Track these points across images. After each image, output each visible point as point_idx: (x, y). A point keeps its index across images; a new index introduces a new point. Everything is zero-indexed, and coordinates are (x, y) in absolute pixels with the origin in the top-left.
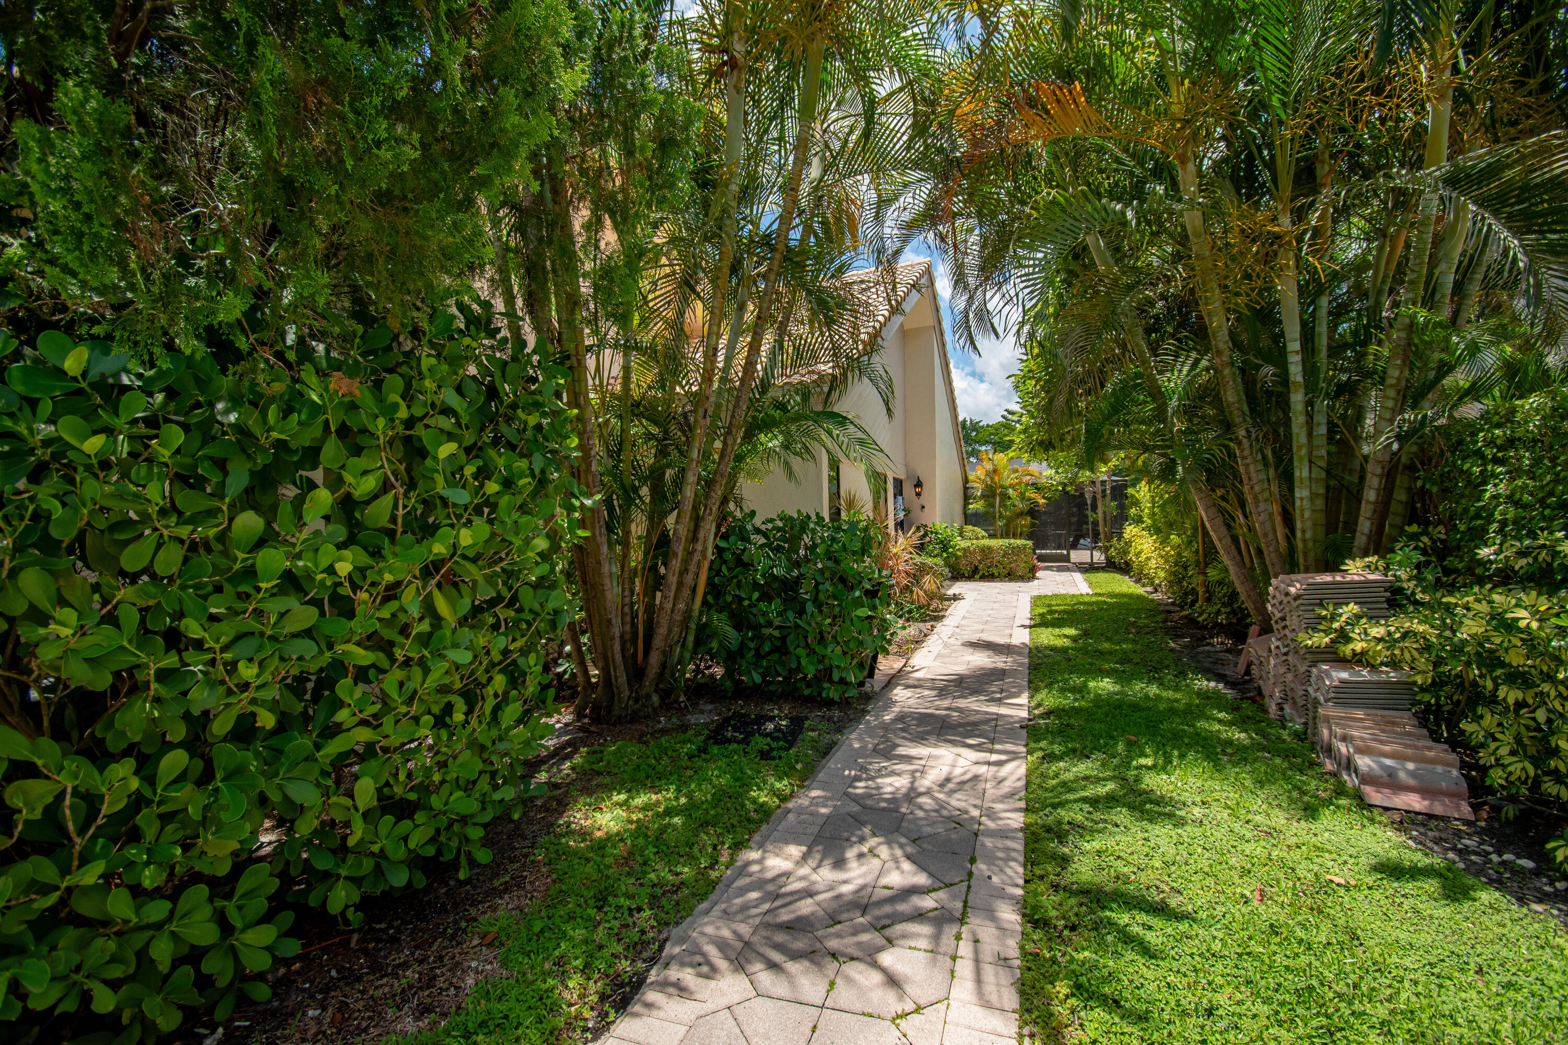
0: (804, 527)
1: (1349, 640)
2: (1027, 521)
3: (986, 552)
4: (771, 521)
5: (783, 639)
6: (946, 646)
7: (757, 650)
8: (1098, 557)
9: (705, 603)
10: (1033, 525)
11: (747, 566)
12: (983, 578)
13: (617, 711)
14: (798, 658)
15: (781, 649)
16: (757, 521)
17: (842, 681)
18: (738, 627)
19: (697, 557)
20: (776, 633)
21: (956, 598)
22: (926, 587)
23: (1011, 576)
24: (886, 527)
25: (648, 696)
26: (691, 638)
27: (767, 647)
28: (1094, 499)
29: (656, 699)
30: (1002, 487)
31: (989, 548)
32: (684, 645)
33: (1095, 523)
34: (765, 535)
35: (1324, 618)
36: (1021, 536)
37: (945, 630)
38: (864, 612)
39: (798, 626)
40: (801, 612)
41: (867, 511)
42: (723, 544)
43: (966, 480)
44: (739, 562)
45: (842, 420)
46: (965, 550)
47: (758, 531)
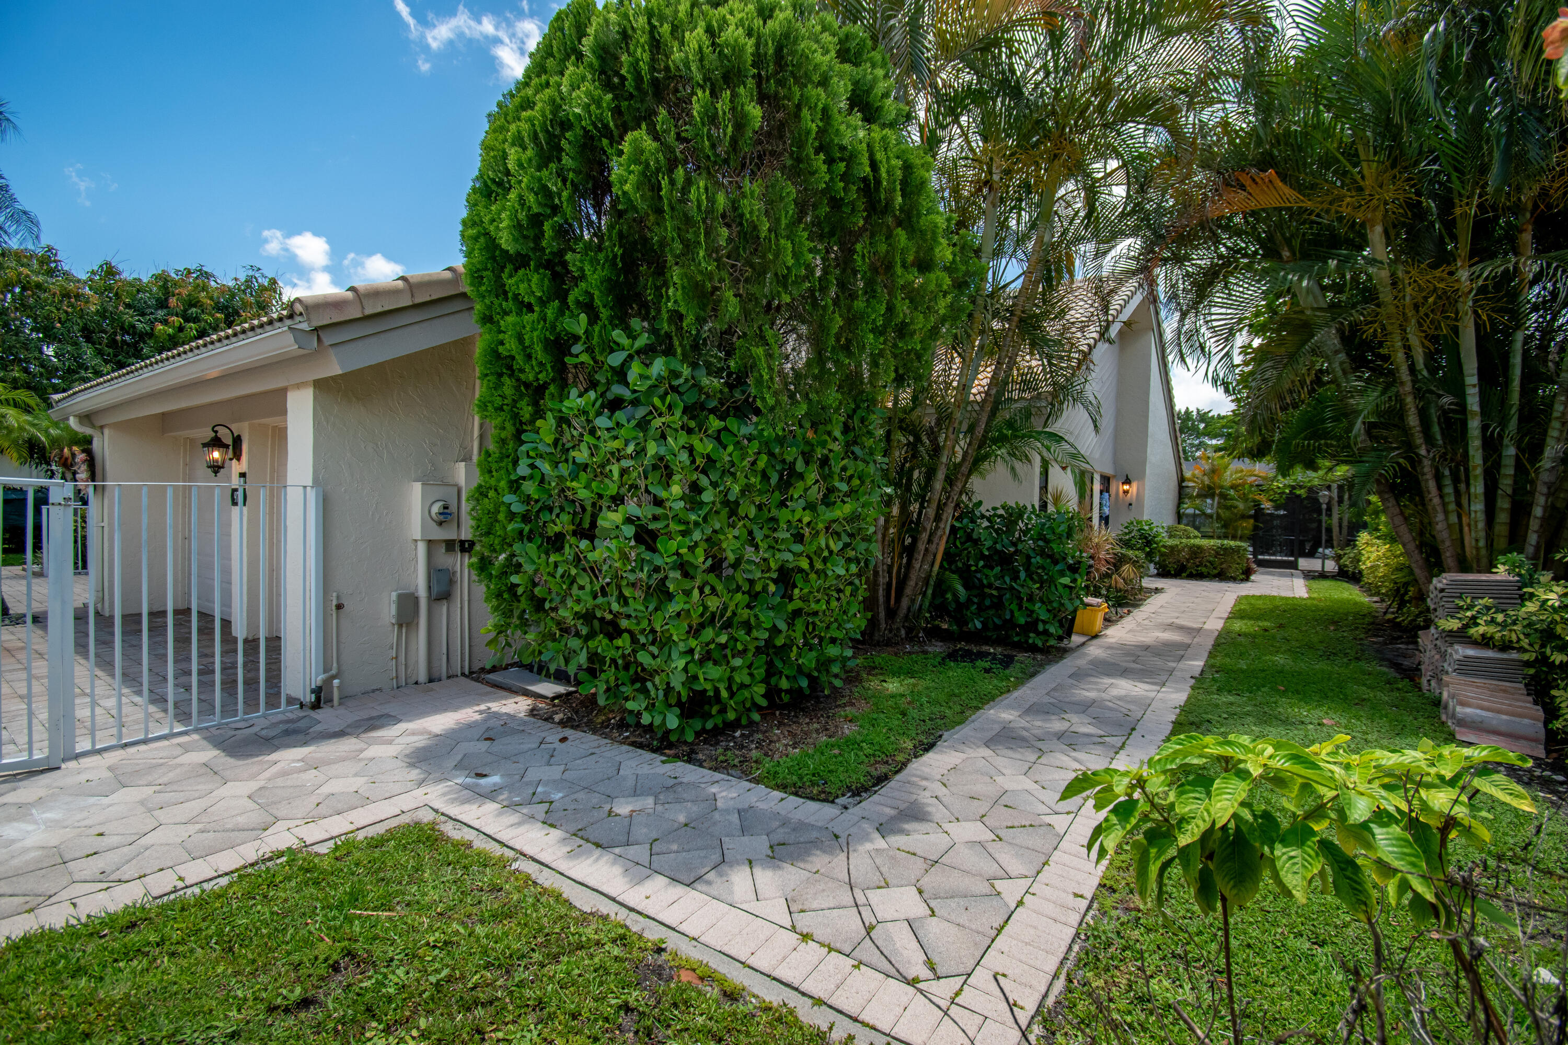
0: (1020, 516)
1: (1477, 625)
2: (1248, 524)
3: (1196, 551)
4: (995, 509)
5: (1000, 597)
6: (1139, 624)
7: (979, 604)
8: (1331, 566)
9: (941, 566)
10: (1256, 528)
11: (976, 542)
12: (1191, 576)
13: (876, 637)
14: (1012, 612)
15: (998, 605)
16: (983, 509)
17: (1046, 632)
18: (966, 587)
19: (939, 533)
20: (995, 593)
21: (1157, 591)
22: (1124, 574)
23: (1222, 576)
24: (1090, 519)
25: (898, 629)
26: (930, 592)
27: (988, 602)
28: (1329, 505)
29: (903, 632)
30: (1222, 487)
31: (1199, 547)
32: (924, 594)
33: (1329, 530)
34: (989, 520)
35: (1461, 608)
36: (1241, 539)
37: (1140, 615)
38: (1066, 580)
39: (1012, 588)
40: (1015, 578)
41: (1072, 504)
42: (957, 524)
43: (1182, 479)
44: (969, 537)
45: (1058, 438)
46: (1172, 548)
47: (983, 516)
